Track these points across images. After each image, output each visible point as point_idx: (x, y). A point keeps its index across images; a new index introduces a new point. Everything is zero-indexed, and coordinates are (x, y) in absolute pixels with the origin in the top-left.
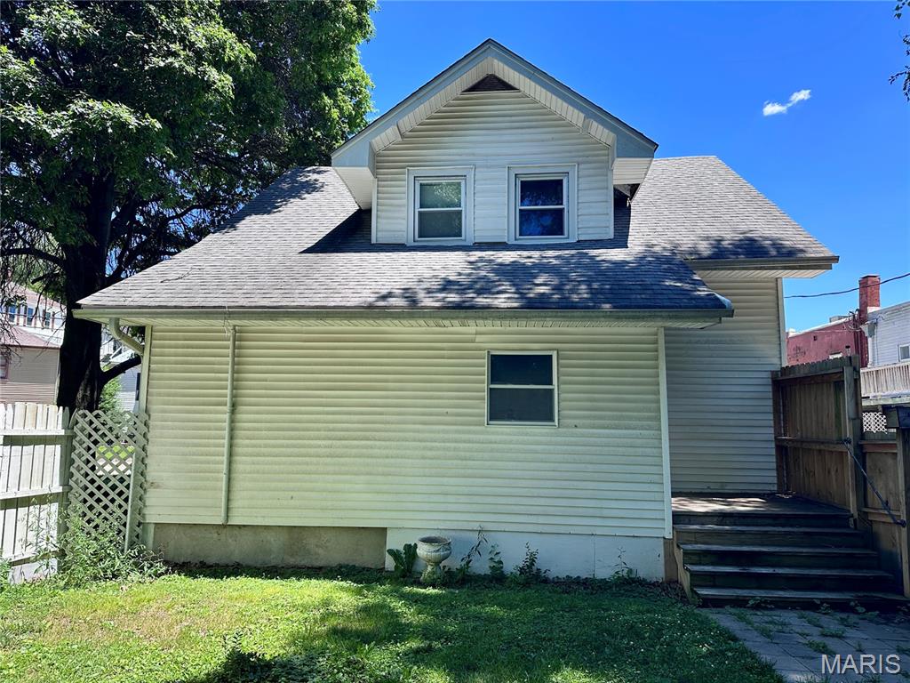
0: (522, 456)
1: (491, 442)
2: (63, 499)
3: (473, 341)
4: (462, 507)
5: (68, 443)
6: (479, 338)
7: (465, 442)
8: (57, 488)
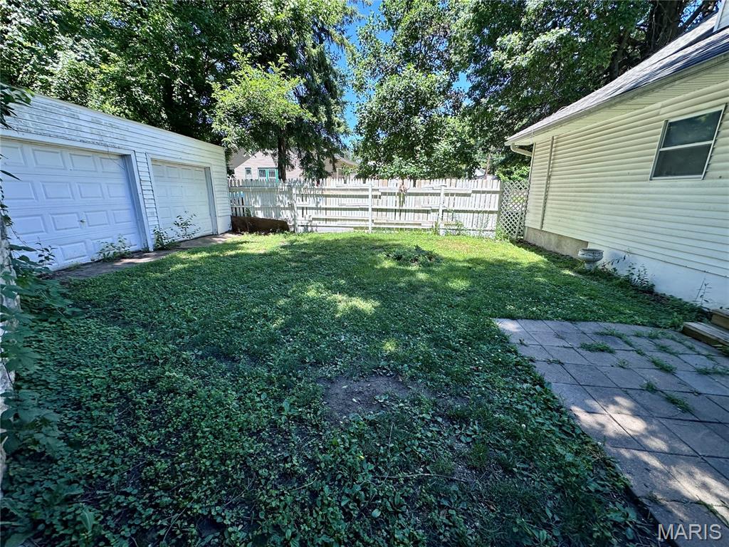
0: (668, 203)
1: (649, 193)
2: (499, 213)
3: (658, 115)
4: (621, 236)
5: (501, 193)
6: (663, 110)
7: (634, 193)
8: (496, 209)
